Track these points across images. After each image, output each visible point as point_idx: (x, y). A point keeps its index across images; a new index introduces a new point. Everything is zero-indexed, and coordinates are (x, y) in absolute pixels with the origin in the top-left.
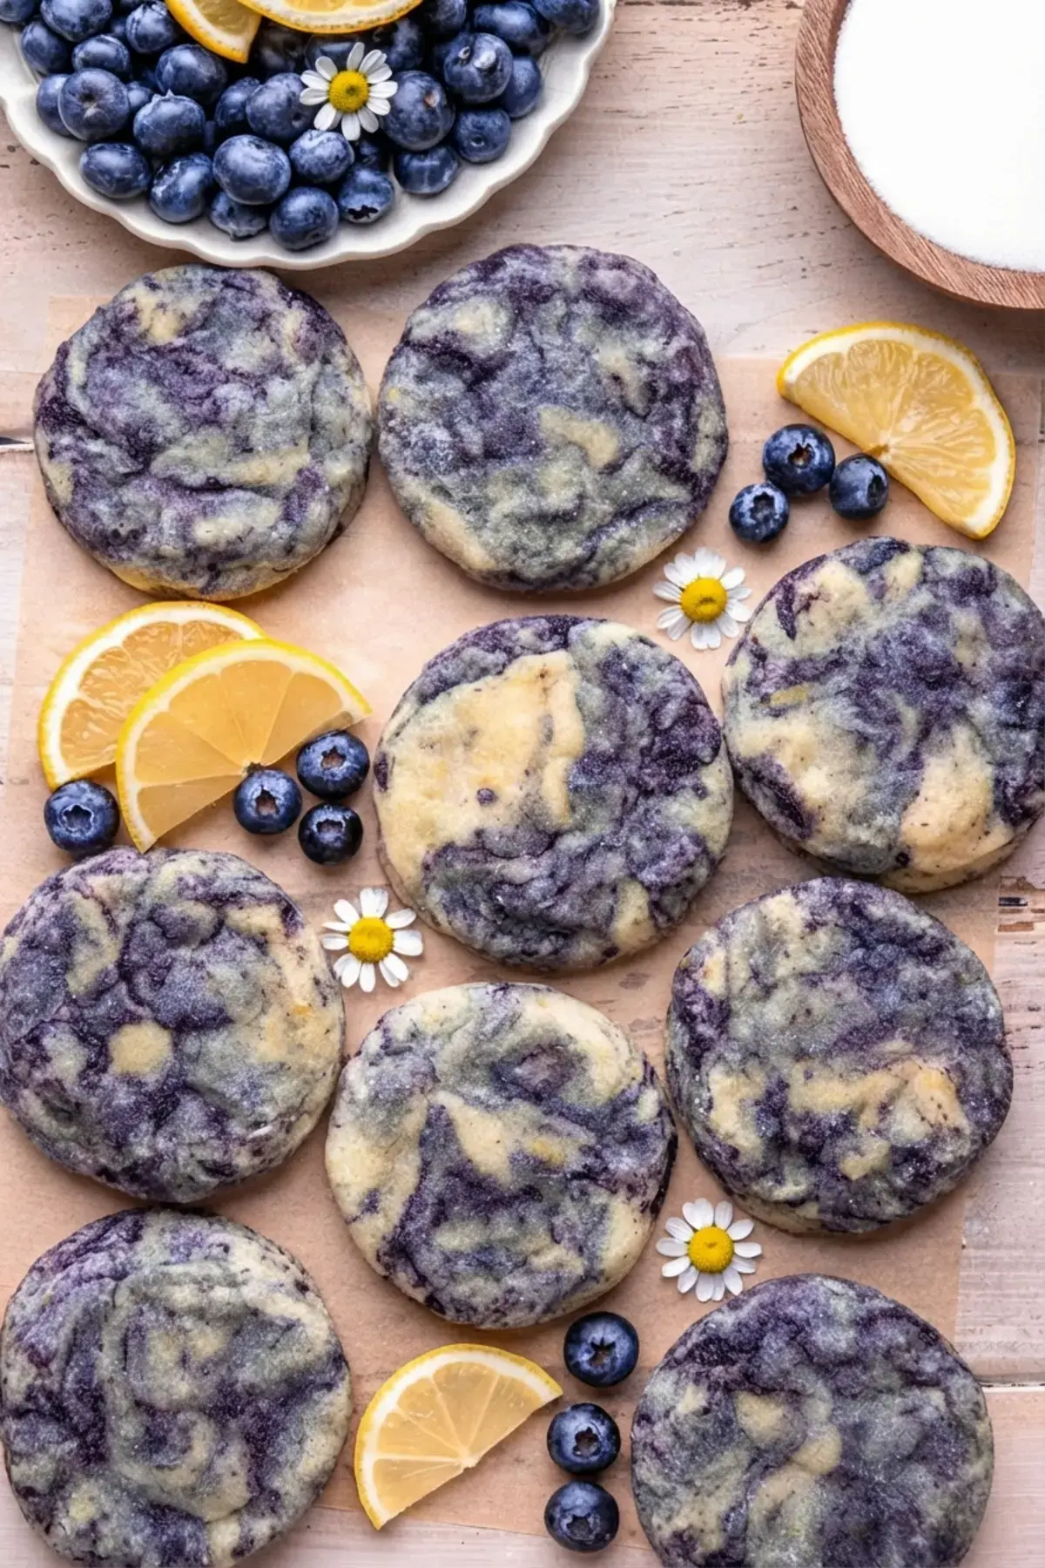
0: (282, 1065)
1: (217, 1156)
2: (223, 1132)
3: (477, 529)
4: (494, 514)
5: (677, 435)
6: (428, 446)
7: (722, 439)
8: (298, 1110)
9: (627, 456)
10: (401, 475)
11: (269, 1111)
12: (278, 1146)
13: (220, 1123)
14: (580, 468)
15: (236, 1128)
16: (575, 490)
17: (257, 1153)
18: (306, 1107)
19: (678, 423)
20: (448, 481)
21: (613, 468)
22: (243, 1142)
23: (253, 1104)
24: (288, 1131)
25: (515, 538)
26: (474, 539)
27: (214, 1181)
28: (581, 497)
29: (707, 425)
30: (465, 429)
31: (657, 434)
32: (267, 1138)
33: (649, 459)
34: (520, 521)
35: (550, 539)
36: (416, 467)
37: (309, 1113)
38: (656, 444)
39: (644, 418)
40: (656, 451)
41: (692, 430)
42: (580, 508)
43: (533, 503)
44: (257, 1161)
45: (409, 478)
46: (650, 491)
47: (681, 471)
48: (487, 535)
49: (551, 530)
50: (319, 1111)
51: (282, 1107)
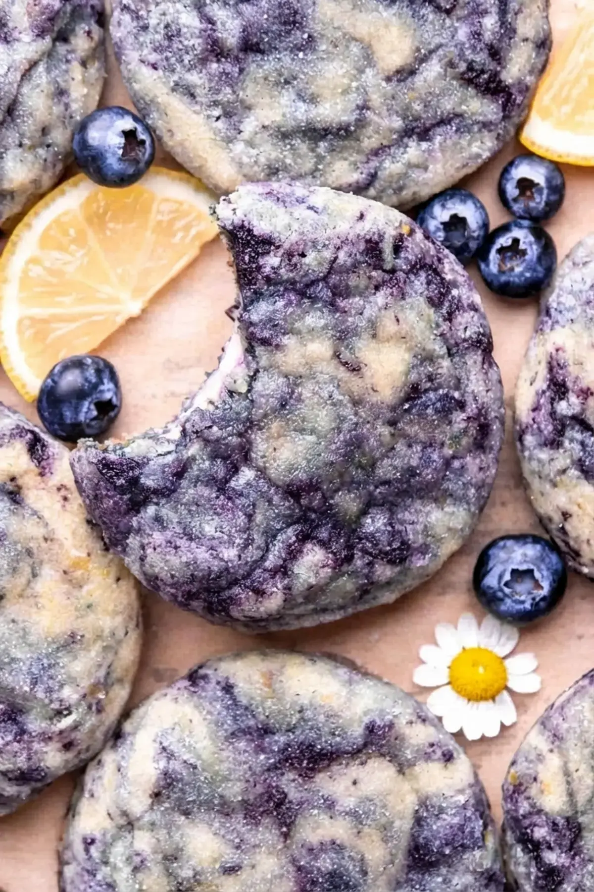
0: (73, 636)
1: (22, 762)
2: (23, 732)
3: (229, 140)
4: (249, 125)
5: (488, 36)
6: (172, 34)
7: (544, 44)
8: (105, 684)
9: (424, 59)
10: (134, 65)
11: (69, 694)
12: (92, 731)
13: (15, 721)
14: (361, 71)
15: (35, 724)
16: (355, 99)
17: (68, 746)
18: (114, 676)
19: (490, 22)
20: (194, 78)
21: (405, 74)
22: (47, 738)
23: (49, 690)
24: (99, 711)
25: (274, 155)
26: (224, 155)
27: (25, 790)
28: (364, 107)
29: (526, 27)
30: (219, 13)
31: (463, 32)
32: (75, 727)
33: (451, 64)
34: (284, 135)
35: (320, 158)
36: (153, 57)
37: (120, 681)
38: (460, 46)
39: (448, 12)
40: (461, 55)
41: (508, 30)
42: (361, 123)
43: (302, 113)
44: (70, 755)
45: (146, 71)
46: (448, 105)
47: (489, 81)
48: (239, 147)
49: (323, 145)
50: (130, 677)
51: (85, 683)
